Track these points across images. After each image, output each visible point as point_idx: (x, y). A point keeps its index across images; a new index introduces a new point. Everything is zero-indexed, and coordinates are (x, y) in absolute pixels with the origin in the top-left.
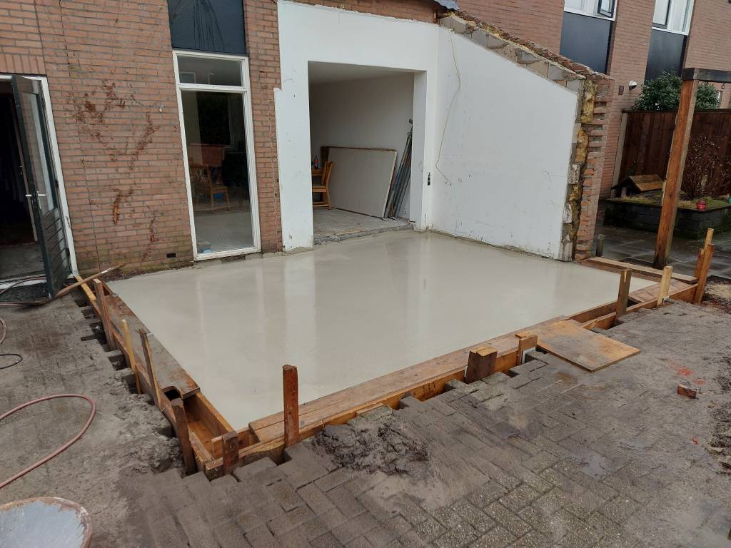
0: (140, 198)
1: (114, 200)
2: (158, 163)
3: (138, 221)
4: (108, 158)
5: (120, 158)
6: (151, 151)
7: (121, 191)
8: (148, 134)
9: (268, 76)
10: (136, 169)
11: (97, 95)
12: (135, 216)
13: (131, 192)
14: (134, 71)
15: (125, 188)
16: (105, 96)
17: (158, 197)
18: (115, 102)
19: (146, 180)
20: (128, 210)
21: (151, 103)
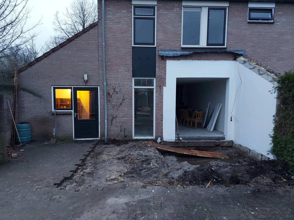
0: (119, 118)
1: (112, 118)
2: (125, 109)
3: (118, 125)
4: (112, 107)
5: (115, 107)
6: (124, 105)
7: (114, 116)
8: (123, 101)
9: (162, 83)
10: (118, 110)
11: (111, 90)
12: (117, 123)
14: (121, 84)
15: (115, 116)
16: (113, 91)
17: (124, 118)
18: (115, 92)
19: (121, 114)
20: (115, 122)
21: (125, 92)
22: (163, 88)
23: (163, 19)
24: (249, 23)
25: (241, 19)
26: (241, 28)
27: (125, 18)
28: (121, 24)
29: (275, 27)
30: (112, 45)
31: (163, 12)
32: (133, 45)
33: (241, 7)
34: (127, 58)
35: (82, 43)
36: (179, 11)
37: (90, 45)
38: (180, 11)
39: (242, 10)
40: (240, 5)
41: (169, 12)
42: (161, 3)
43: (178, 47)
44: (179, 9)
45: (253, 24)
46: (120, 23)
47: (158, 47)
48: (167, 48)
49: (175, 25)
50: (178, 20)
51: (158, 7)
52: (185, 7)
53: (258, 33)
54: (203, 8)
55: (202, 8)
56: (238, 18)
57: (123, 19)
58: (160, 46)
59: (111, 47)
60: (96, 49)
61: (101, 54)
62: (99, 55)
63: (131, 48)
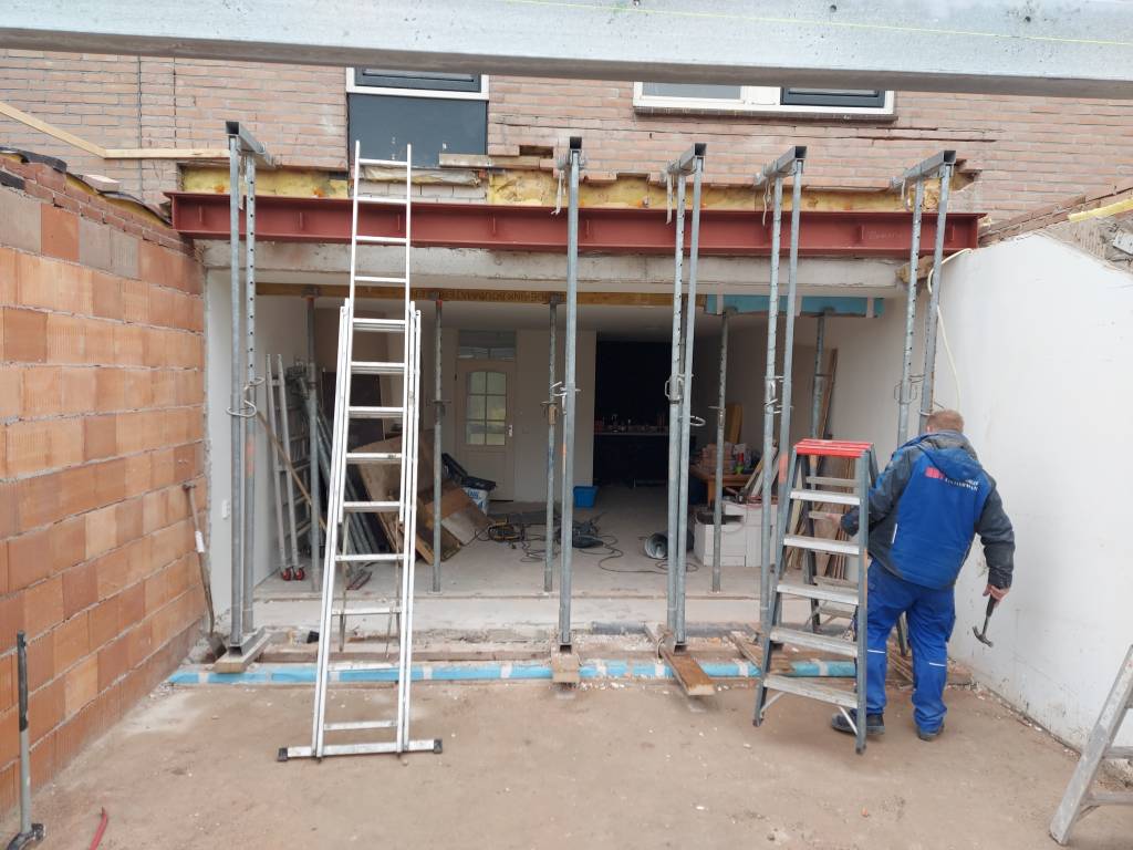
30: (224, 82)
32: (352, 88)
35: (40, 63)
37: (89, 77)
43: (613, 105)
47: (502, 101)
58: (507, 96)
59: (220, 92)
60: (125, 100)
61: (156, 132)
62: (140, 137)
63: (342, 100)
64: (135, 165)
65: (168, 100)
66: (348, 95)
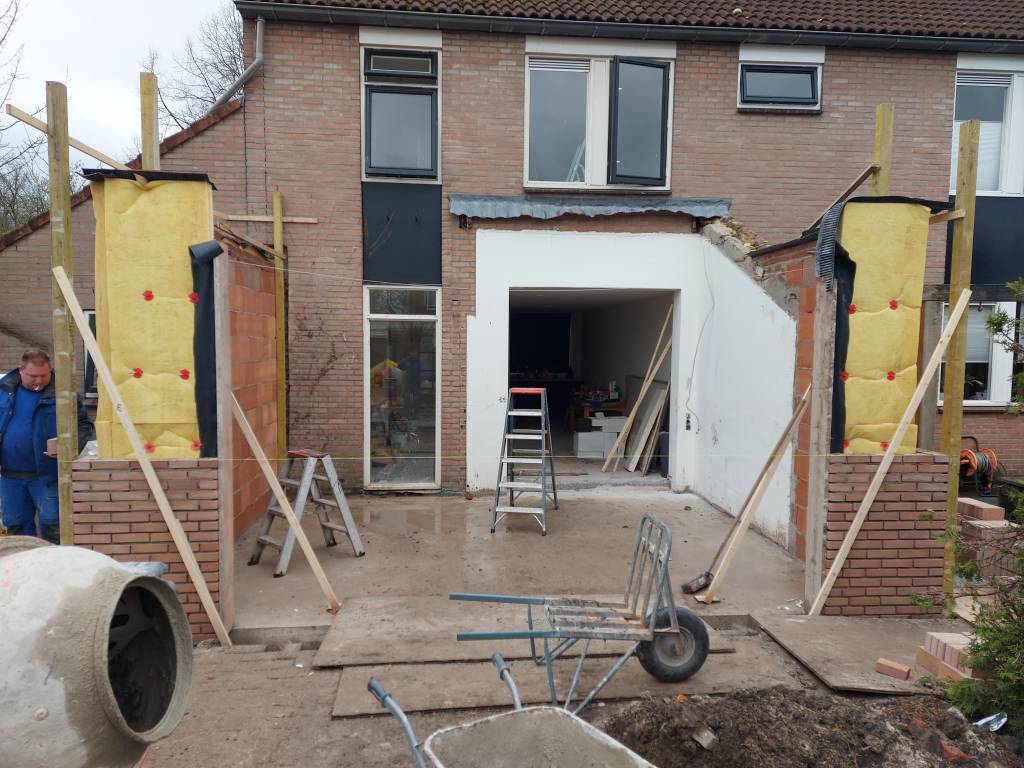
0: (317, 421)
1: (293, 421)
2: (337, 389)
3: (312, 443)
5: (303, 383)
6: (333, 377)
7: (300, 414)
8: (330, 362)
9: (463, 303)
10: (315, 394)
13: (308, 416)
14: (325, 305)
15: (303, 412)
16: (296, 328)
17: (334, 421)
18: (304, 333)
19: (323, 405)
20: (304, 432)
21: (337, 333)
22: (466, 321)
23: (462, 96)
24: (742, 112)
25: (715, 100)
26: (717, 129)
27: (335, 90)
28: (325, 108)
29: (826, 126)
30: (293, 177)
31: (463, 73)
32: (364, 179)
33: (714, 59)
34: (345, 220)
35: (189, 168)
36: (514, 69)
37: (217, 176)
38: (519, 69)
39: (720, 71)
40: (711, 53)
41: (484, 73)
42: (454, 42)
43: (512, 187)
44: (514, 63)
45: (754, 118)
46: (321, 104)
47: (449, 186)
48: (478, 191)
49: (504, 115)
50: (512, 98)
51: (445, 54)
52: (534, 57)
53: (771, 146)
54: (592, 61)
55: (589, 61)
56: (706, 97)
57: (329, 92)
58: (453, 184)
59: (291, 183)
60: (238, 188)
61: (255, 205)
62: (247, 209)
63: (360, 186)
64: (244, 224)
65: (262, 188)
66: (363, 183)
